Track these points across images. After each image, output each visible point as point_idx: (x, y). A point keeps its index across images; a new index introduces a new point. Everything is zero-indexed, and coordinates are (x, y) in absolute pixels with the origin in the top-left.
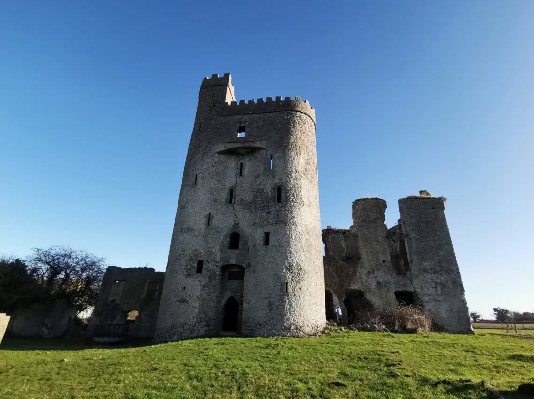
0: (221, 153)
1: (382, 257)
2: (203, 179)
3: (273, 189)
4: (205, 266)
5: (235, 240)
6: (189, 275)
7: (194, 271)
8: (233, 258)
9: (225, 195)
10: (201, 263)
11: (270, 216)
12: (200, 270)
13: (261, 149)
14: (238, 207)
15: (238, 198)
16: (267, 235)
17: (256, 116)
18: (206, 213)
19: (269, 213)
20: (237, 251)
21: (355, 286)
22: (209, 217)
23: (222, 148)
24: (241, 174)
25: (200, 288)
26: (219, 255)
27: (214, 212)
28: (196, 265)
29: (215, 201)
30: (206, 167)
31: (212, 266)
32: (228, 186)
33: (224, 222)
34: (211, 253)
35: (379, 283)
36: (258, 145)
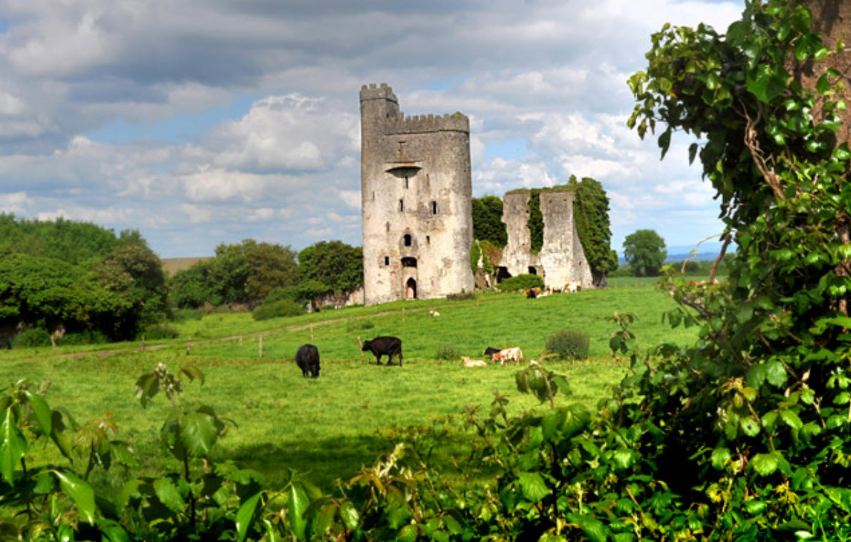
0: (389, 171)
1: (521, 242)
2: (378, 195)
3: (430, 205)
4: (390, 260)
5: (408, 239)
6: (381, 267)
7: (384, 264)
8: (409, 253)
9: (397, 205)
10: (387, 259)
11: (430, 224)
12: (387, 263)
13: (419, 169)
14: (407, 215)
15: (407, 208)
16: (428, 238)
17: (413, 135)
18: (385, 223)
19: (428, 222)
20: (410, 248)
21: (502, 264)
22: (388, 225)
23: (390, 167)
24: (407, 187)
25: (389, 274)
26: (398, 251)
27: (391, 222)
28: (384, 260)
29: (390, 212)
30: (379, 186)
31: (396, 260)
32: (399, 198)
33: (399, 228)
34: (392, 251)
35: (518, 261)
36: (417, 165)
